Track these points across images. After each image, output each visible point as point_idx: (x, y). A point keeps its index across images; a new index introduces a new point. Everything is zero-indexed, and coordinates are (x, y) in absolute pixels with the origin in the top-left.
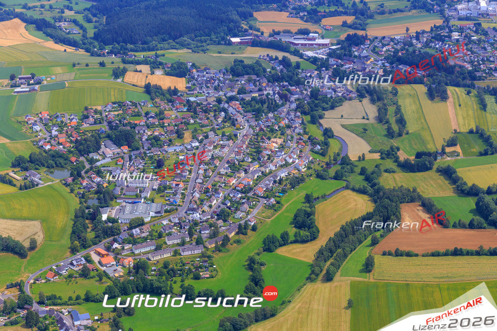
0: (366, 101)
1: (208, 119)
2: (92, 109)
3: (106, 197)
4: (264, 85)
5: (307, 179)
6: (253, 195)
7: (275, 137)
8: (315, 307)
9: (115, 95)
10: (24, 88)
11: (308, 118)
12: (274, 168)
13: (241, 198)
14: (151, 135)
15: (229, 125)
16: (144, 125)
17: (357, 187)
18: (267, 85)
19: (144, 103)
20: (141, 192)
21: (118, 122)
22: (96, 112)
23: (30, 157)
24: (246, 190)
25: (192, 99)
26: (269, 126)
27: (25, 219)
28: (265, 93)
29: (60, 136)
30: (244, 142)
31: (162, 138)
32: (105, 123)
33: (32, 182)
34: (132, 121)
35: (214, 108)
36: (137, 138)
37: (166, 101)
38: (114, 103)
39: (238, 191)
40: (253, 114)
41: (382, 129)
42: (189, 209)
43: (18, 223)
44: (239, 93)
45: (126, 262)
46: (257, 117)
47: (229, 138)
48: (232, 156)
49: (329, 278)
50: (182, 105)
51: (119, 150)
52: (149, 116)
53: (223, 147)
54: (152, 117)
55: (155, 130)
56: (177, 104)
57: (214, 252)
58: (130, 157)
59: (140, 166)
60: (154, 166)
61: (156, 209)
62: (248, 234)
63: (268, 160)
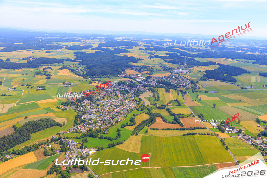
0: (150, 92)
1: (111, 95)
2: (83, 91)
3: (83, 113)
4: (126, 87)
5: (134, 110)
6: (120, 114)
7: (127, 100)
8: (133, 141)
9: (89, 88)
10: (67, 86)
11: (136, 95)
12: (126, 107)
13: (117, 114)
15: (116, 96)
16: (95, 96)
17: (146, 112)
18: (127, 87)
21: (89, 95)
23: (66, 102)
24: (119, 112)
25: (108, 90)
26: (126, 97)
27: (63, 118)
28: (126, 89)
30: (119, 101)
31: (99, 99)
33: (66, 108)
34: (92, 95)
35: (113, 92)
36: (93, 99)
37: (101, 90)
38: (88, 90)
39: (117, 112)
41: (154, 99)
42: (104, 117)
43: (61, 119)
44: (119, 89)
45: (87, 129)
46: (123, 95)
47: (116, 99)
49: (137, 134)
51: (88, 102)
53: (114, 101)
54: (97, 94)
55: (98, 97)
56: (104, 91)
57: (109, 127)
58: (91, 103)
59: (93, 106)
60: (96, 106)
61: (96, 116)
62: (118, 123)
63: (125, 105)
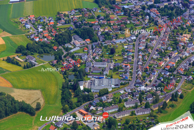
1: (138, 20)
2: (62, 13)
3: (80, 75)
6: (177, 73)
7: (185, 33)
9: (75, 4)
12: (188, 55)
13: (169, 75)
14: (103, 31)
15: (153, 24)
16: (97, 25)
19: (96, 10)
20: (103, 71)
21: (80, 22)
22: (65, 15)
23: (27, 46)
24: (172, 70)
25: (126, 7)
26: (179, 25)
27: (30, 89)
28: (173, 2)
29: (44, 32)
30: (166, 37)
31: (111, 33)
32: (72, 23)
33: (31, 63)
34: (89, 22)
35: (141, 13)
36: (94, 33)
37: (109, 8)
38: (76, 10)
39: (167, 70)
40: (167, 17)
42: (137, 83)
43: (27, 92)
44: (155, 3)
47: (155, 34)
48: (159, 46)
50: (120, 11)
51: (84, 42)
52: (100, 18)
53: (152, 40)
54: (102, 19)
55: (105, 28)
56: (116, 10)
57: (157, 113)
58: (92, 46)
59: (99, 53)
60: (108, 53)
61: (115, 83)
62: (178, 101)
63: (183, 49)
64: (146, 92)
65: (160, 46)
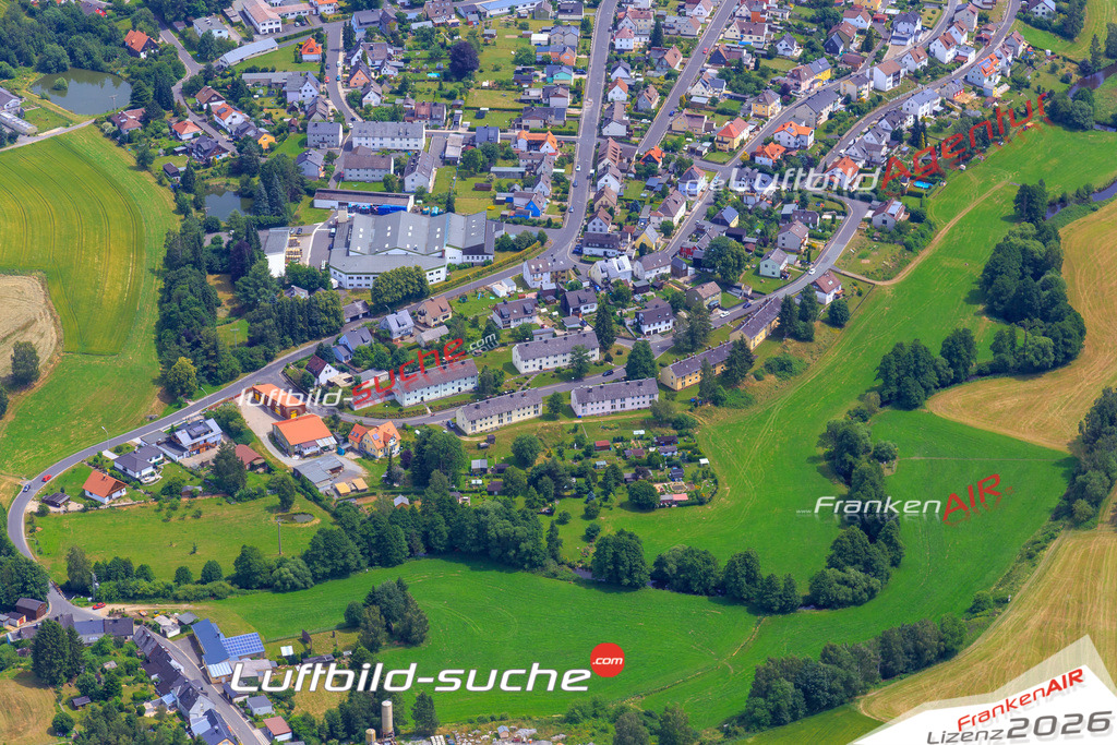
5: (1015, 128)
12: (888, 84)
13: (776, 198)
20: (401, 169)
39: (763, 169)
42: (590, 240)
45: (373, 438)
48: (729, 34)
57: (695, 403)
58: (349, 34)
59: (388, 71)
60: (438, 69)
61: (467, 236)
62: (817, 337)
63: (865, 54)
64: (637, 290)
65: (733, 32)
